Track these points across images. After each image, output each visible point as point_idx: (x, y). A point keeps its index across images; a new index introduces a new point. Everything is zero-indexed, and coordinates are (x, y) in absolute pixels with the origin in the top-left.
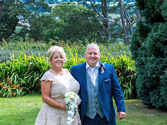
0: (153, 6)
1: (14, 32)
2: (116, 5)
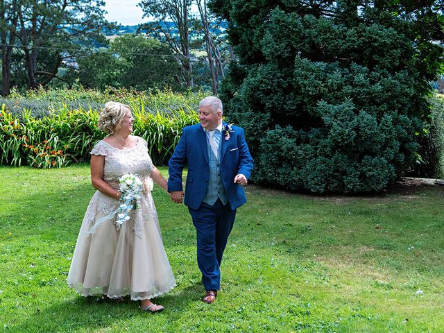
0: (250, 41)
1: (56, 75)
2: (202, 38)
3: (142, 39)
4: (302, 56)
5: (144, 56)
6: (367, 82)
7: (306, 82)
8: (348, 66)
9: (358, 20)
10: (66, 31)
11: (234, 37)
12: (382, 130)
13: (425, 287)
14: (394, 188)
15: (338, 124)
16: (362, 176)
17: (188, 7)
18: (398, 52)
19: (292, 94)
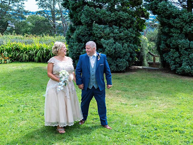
1: (6, 30)
2: (60, 16)
3: (38, 17)
4: (95, 23)
5: (39, 23)
6: (118, 32)
7: (97, 32)
8: (112, 27)
9: (115, 10)
10: (10, 13)
11: (71, 16)
12: (124, 49)
13: (139, 104)
14: (128, 70)
15: (108, 47)
16: (117, 66)
17: (55, 5)
18: (129, 22)
19: (92, 36)
